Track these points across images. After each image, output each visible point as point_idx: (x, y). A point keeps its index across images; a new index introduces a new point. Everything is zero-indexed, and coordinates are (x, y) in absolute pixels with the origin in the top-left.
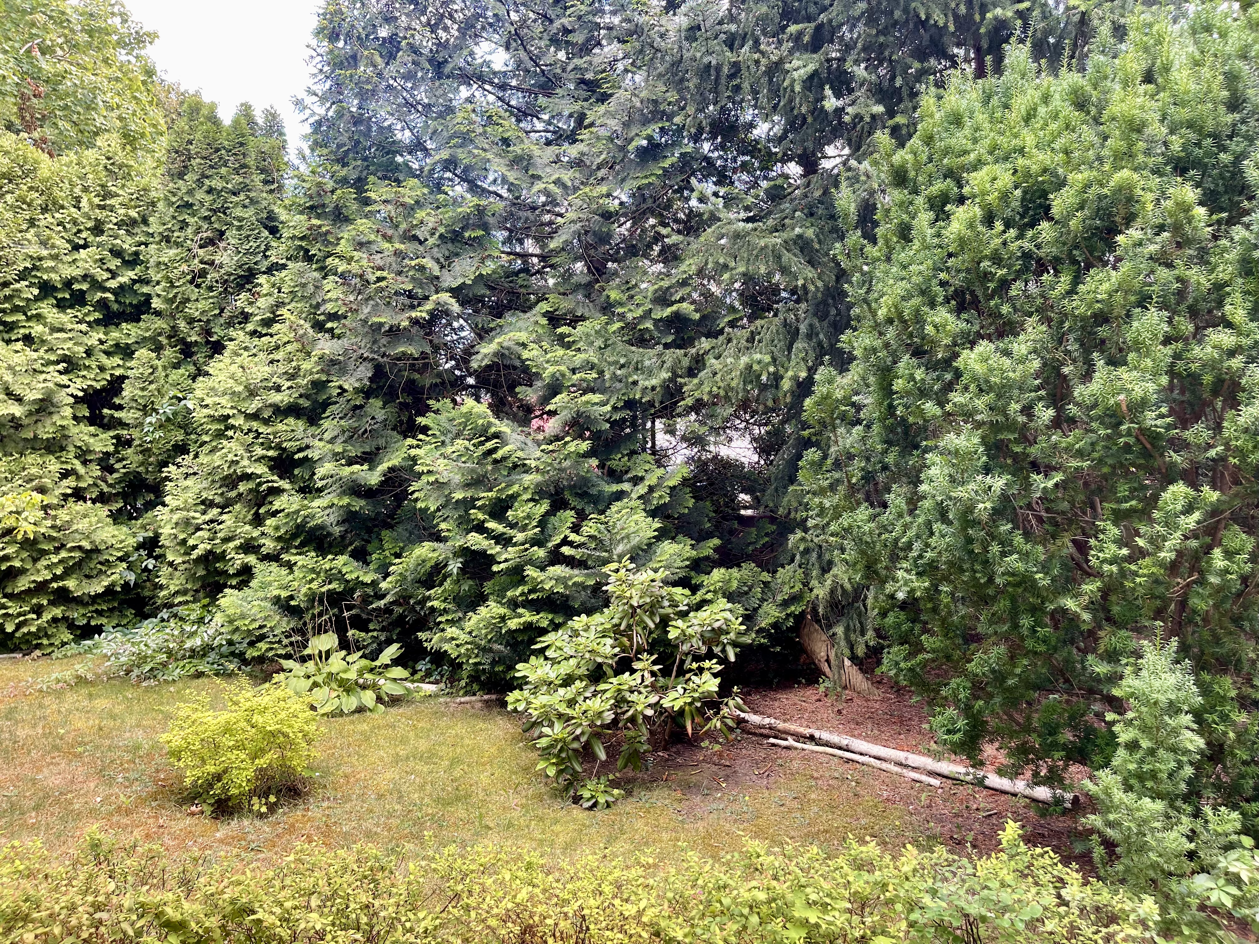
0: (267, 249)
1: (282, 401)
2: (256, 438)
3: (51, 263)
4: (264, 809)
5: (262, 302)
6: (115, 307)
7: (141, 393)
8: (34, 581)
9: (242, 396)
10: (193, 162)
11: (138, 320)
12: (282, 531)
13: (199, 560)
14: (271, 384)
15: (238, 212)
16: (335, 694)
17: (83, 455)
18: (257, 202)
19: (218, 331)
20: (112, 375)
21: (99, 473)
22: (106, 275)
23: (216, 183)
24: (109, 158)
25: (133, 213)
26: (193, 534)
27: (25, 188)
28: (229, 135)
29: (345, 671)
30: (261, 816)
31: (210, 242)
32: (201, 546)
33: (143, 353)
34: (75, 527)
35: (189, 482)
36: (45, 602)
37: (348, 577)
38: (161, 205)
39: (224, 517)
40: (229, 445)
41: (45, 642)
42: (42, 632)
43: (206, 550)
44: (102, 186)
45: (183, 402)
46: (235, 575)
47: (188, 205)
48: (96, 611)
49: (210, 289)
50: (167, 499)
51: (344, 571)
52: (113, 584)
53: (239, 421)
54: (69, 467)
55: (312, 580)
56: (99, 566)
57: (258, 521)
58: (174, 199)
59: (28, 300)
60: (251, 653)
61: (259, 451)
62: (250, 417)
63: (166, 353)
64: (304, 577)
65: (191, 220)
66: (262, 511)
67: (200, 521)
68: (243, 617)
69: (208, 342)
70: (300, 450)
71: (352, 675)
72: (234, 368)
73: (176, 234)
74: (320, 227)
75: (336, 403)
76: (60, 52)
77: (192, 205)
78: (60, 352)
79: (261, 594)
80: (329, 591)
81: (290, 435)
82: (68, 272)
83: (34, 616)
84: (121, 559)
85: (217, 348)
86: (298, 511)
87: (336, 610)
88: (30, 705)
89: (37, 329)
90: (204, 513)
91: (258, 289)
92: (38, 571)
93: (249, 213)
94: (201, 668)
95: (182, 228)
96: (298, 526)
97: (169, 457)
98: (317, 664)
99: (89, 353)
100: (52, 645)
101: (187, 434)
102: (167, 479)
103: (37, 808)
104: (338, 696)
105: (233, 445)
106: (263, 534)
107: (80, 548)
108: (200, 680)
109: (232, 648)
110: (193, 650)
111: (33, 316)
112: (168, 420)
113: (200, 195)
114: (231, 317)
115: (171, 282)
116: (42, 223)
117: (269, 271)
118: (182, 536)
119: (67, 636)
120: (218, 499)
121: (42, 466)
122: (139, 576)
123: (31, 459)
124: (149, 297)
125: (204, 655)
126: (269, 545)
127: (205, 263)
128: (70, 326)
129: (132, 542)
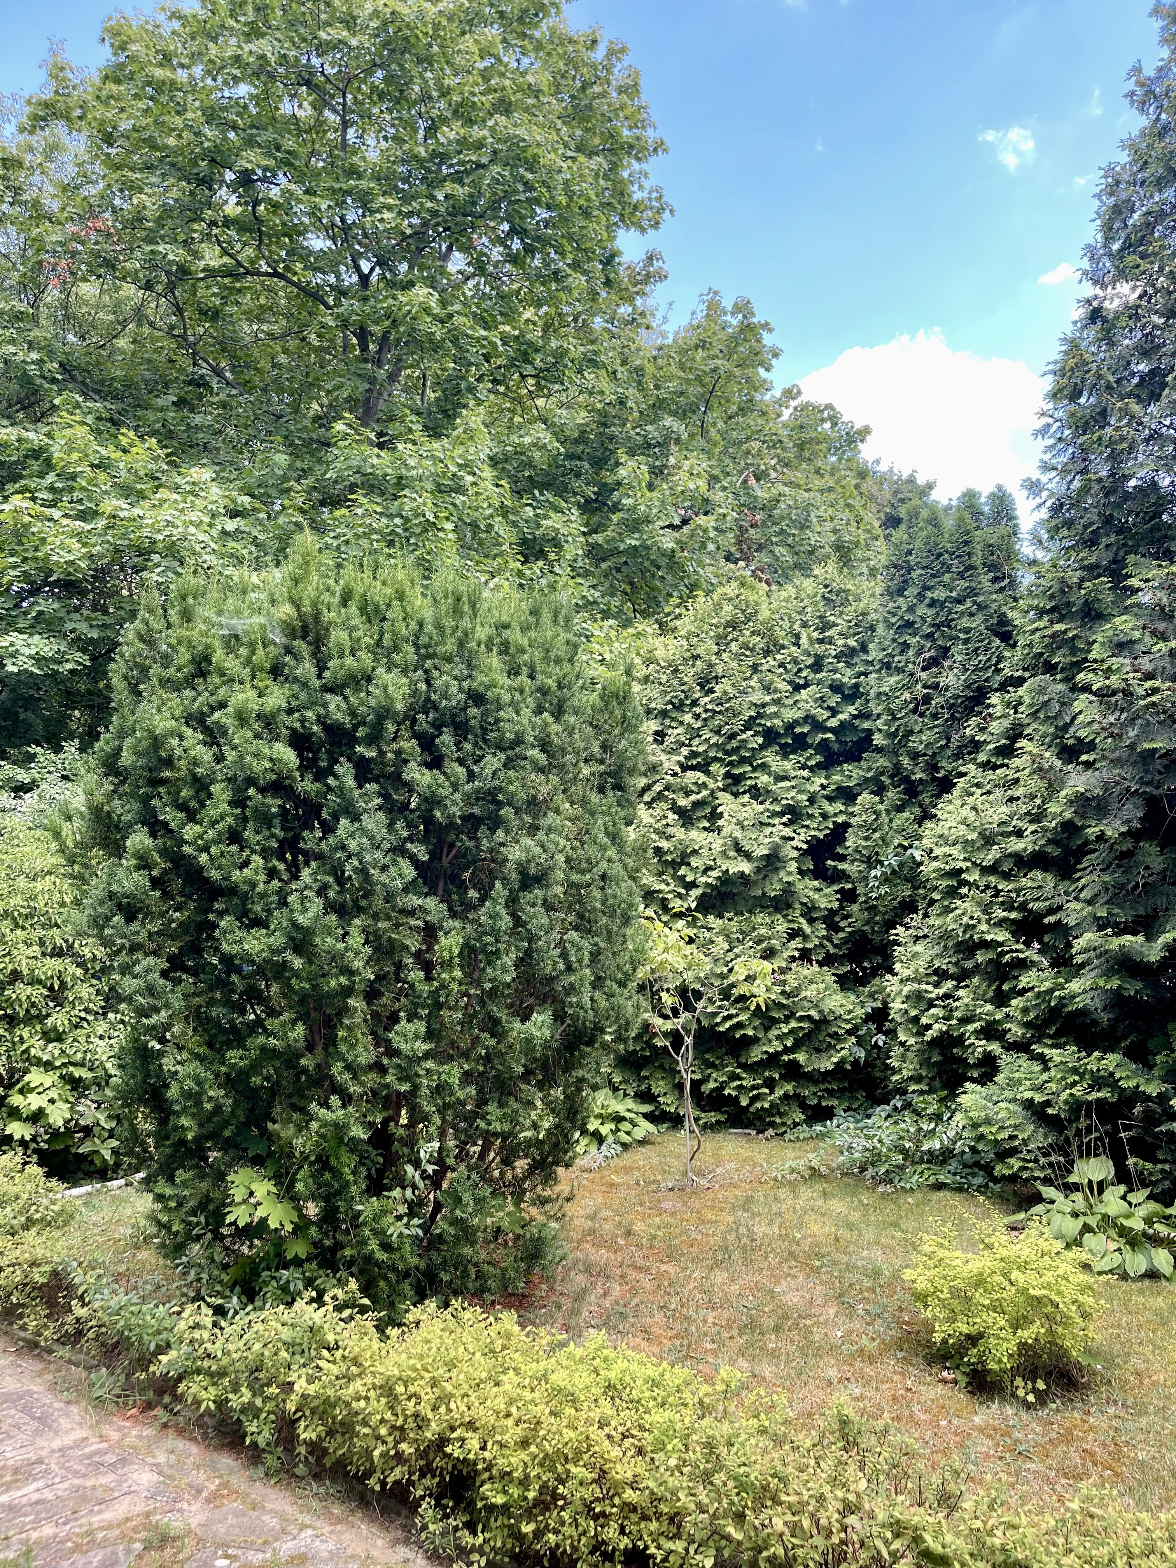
0: (999, 661)
1: (1025, 849)
2: (996, 896)
3: (773, 709)
4: (1031, 1398)
5: (995, 727)
6: (836, 747)
7: (864, 844)
8: (766, 1052)
9: (978, 845)
10: (914, 575)
11: (859, 759)
12: (1032, 1015)
13: (933, 1042)
14: (1010, 829)
15: (964, 623)
16: (1113, 1246)
17: (809, 912)
18: (986, 607)
19: (947, 766)
20: (834, 823)
21: (825, 933)
22: (827, 714)
23: (940, 594)
24: (826, 586)
25: (852, 643)
26: (927, 1010)
27: (747, 633)
28: (952, 535)
29: (1128, 1216)
30: (1028, 1406)
31: (934, 662)
32: (936, 1026)
33: (866, 798)
34: (803, 994)
35: (919, 948)
36: (777, 1076)
37: (1123, 1084)
38: (881, 629)
39: (961, 993)
40: (964, 905)
41: (778, 1120)
42: (774, 1109)
43: (941, 1031)
44: (821, 617)
45: (909, 852)
46: (975, 1066)
47: (909, 624)
48: (826, 1090)
49: (935, 716)
50: (897, 967)
51: (1117, 1076)
52: (843, 1061)
53: (973, 876)
54: (795, 926)
55: (1074, 1084)
56: (828, 1039)
57: (1001, 1000)
58: (894, 620)
59: (753, 749)
60: (1000, 1170)
61: (1000, 913)
62: (986, 870)
63: (890, 794)
64: (1064, 1078)
65: (913, 641)
66: (1005, 987)
67: (933, 996)
68: (988, 1122)
69: (934, 779)
70: (1051, 911)
71: (1137, 1224)
72: (966, 812)
73: (896, 659)
74: (1065, 631)
75: (1094, 851)
76: (773, 475)
77: (914, 623)
78: (784, 802)
79: (1009, 1094)
80: (1098, 1100)
81: (1037, 894)
82: (790, 715)
83: (766, 1090)
84: (850, 1032)
85: (946, 786)
86: (1051, 991)
87: (1108, 1127)
88: (765, 1196)
89: (764, 779)
90: (937, 985)
91: (990, 710)
92: (770, 1041)
93: (976, 622)
94: (941, 1178)
95: (902, 651)
96: (1052, 1010)
97: (896, 915)
98: (1086, 1199)
99: (812, 800)
100: (784, 1124)
101: (915, 888)
102: (896, 943)
103: (777, 1329)
104: (1119, 1249)
105: (967, 905)
106: (1008, 1015)
107: (809, 1018)
108: (941, 1194)
109: (977, 1157)
110: (930, 1152)
111: (758, 766)
112: (894, 872)
113: (922, 610)
114: (959, 747)
115: (893, 714)
116: (764, 668)
117: (1003, 687)
118: (914, 1013)
119: (799, 1117)
120: (952, 970)
121: (771, 926)
122: (868, 1053)
123: (760, 918)
124: (869, 733)
125: (944, 1162)
126: (1016, 1031)
127: (929, 687)
128: (793, 774)
129: (859, 1012)
